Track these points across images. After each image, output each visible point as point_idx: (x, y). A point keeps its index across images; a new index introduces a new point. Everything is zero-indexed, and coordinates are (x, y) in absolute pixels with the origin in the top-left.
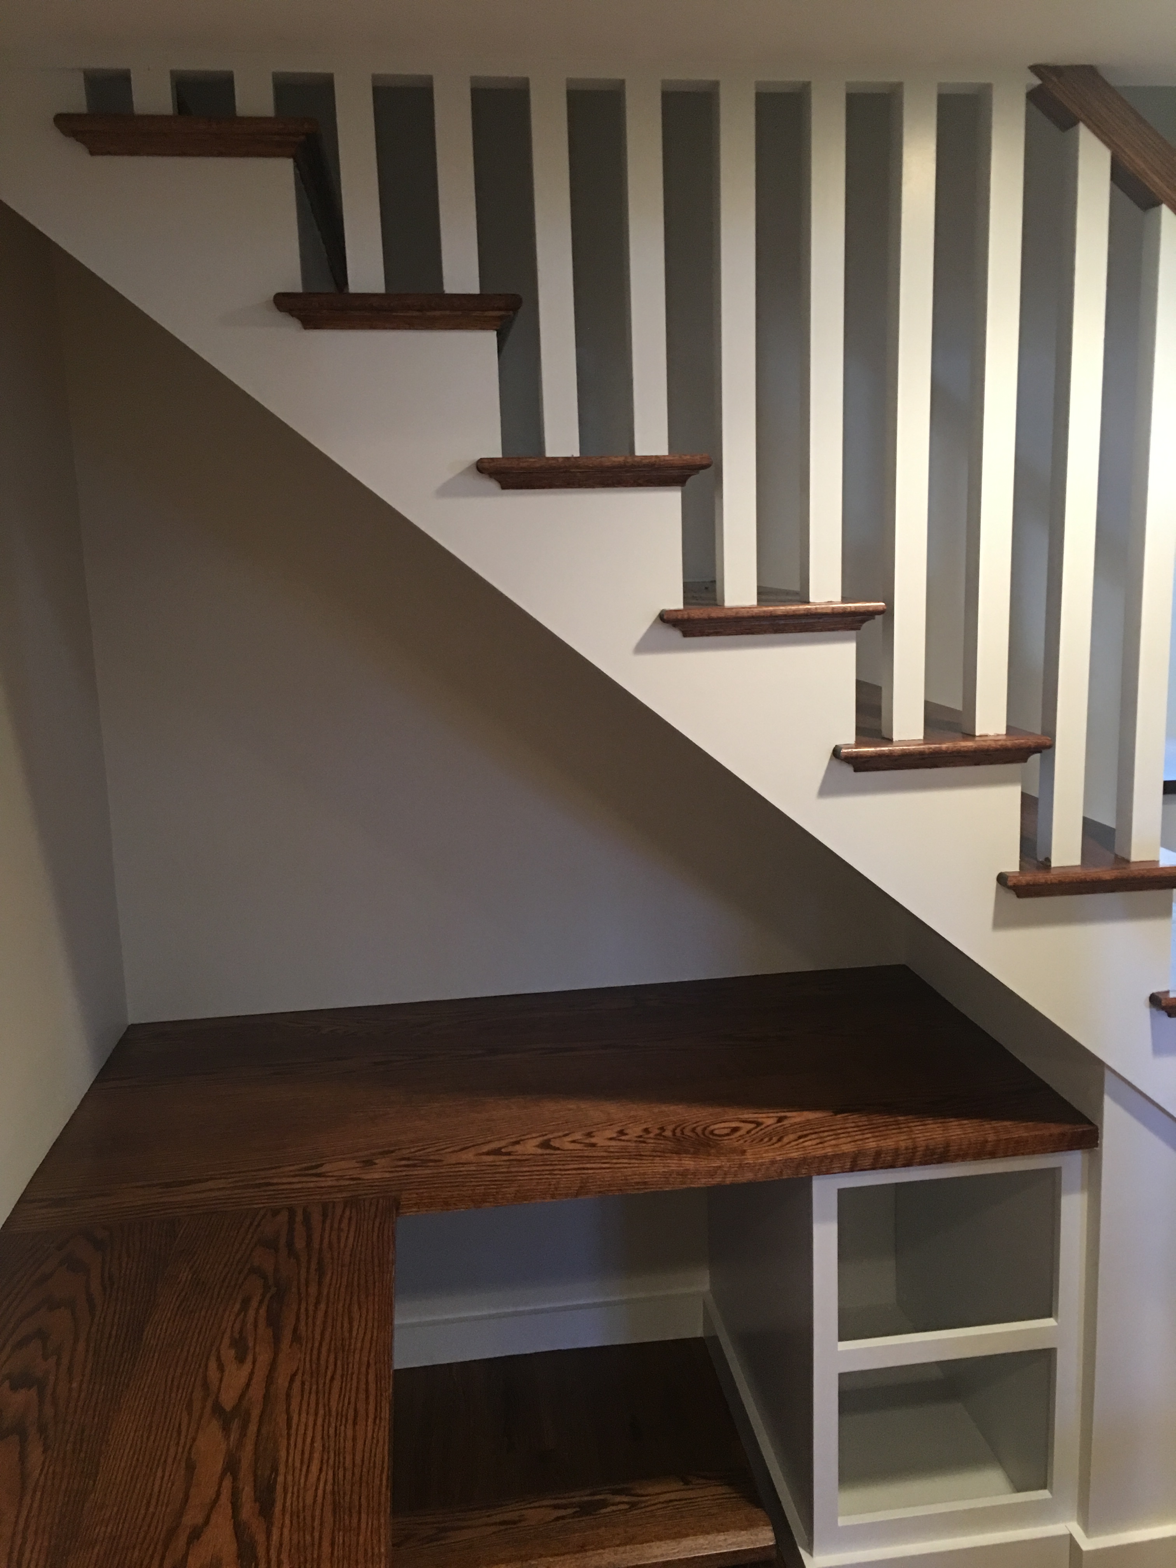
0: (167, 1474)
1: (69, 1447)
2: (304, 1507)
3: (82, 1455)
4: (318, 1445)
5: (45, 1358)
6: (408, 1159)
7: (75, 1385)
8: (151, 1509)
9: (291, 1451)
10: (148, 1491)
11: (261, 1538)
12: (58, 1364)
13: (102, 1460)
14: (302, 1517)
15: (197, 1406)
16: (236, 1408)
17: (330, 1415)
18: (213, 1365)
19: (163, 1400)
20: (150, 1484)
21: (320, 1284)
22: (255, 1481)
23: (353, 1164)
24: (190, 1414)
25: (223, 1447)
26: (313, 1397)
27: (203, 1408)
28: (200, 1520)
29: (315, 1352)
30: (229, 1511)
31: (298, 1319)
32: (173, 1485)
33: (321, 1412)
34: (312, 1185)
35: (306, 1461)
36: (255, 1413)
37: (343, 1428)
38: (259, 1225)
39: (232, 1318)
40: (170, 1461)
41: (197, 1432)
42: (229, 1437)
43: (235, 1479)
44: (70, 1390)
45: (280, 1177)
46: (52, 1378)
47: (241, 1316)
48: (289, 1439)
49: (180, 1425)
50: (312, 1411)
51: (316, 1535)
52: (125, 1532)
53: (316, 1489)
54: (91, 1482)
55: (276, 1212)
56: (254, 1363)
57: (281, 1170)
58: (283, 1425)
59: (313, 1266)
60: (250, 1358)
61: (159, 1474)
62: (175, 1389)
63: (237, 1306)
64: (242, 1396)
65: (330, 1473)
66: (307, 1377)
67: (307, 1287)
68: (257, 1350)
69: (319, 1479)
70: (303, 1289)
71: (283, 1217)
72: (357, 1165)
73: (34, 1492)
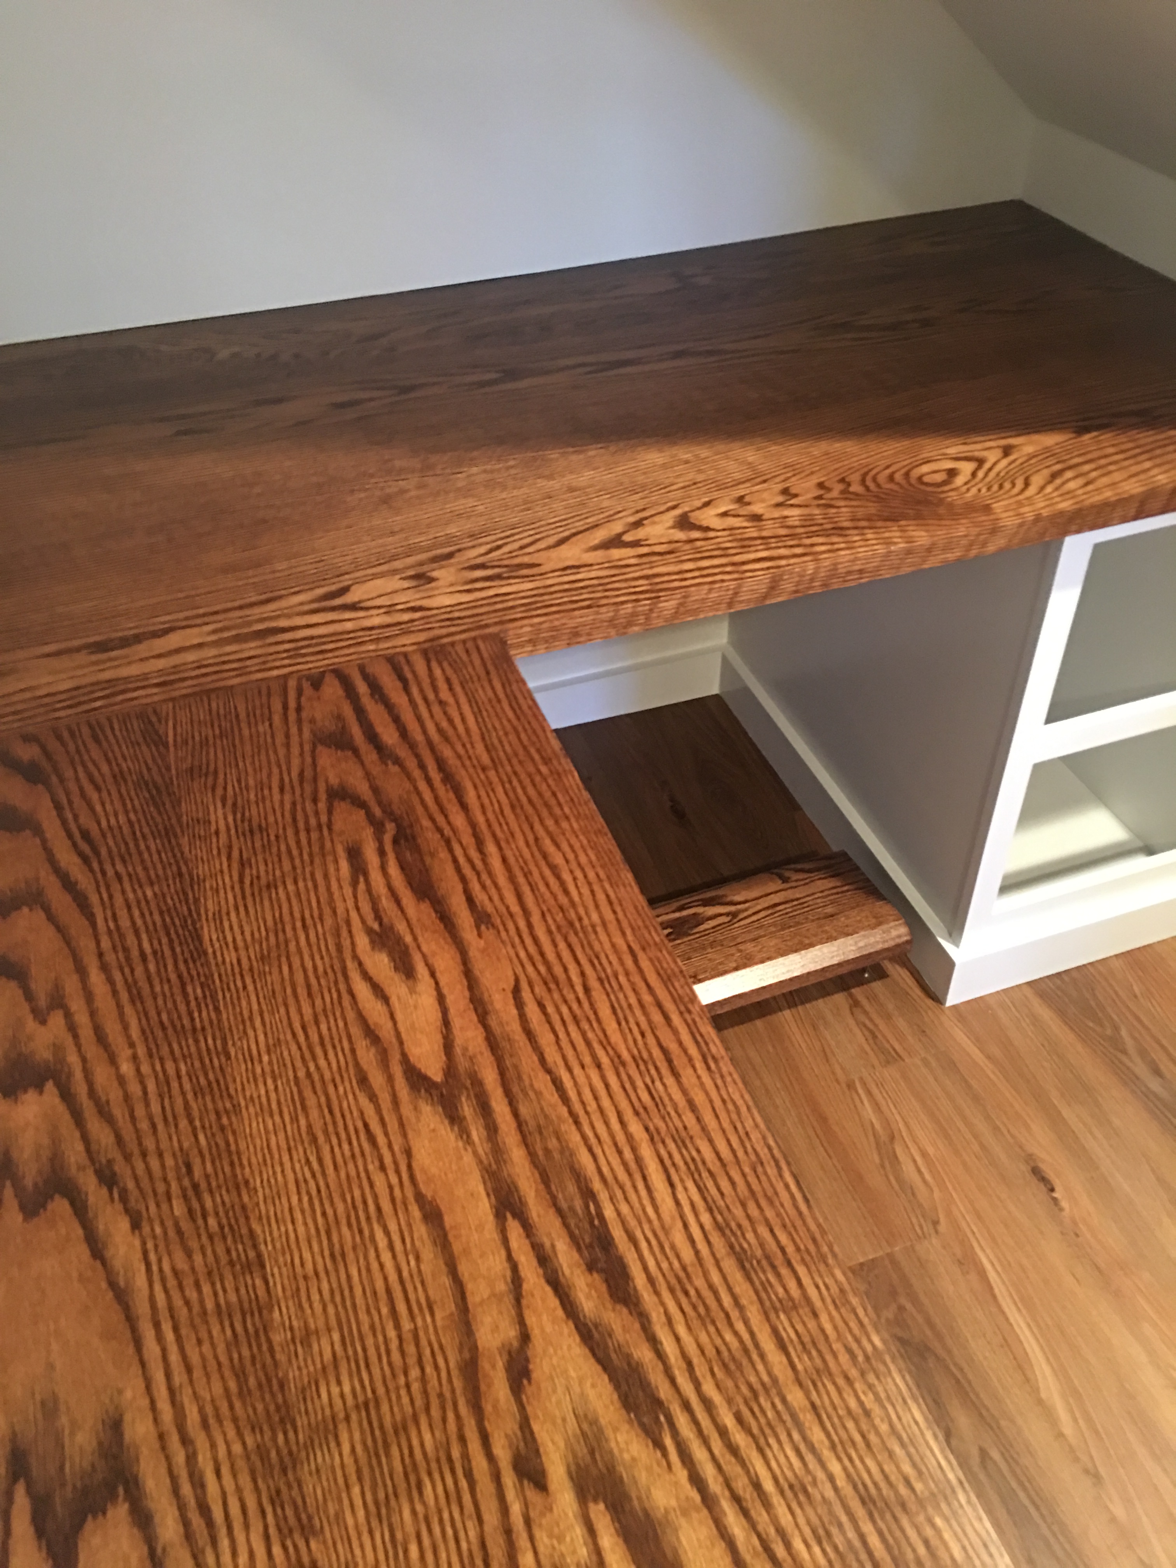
0: (396, 1238)
1: (179, 1208)
2: (684, 1268)
3: (212, 1222)
4: (635, 1128)
5: (41, 1018)
6: (483, 566)
7: (126, 1068)
8: (407, 1326)
9: (598, 1151)
10: (380, 1285)
11: (643, 1354)
12: (72, 1028)
13: (256, 1227)
14: (692, 1292)
15: (377, 1079)
16: (450, 1070)
17: (623, 1064)
18: (362, 989)
19: (309, 1075)
20: (375, 1266)
21: (464, 807)
22: (566, 1225)
23: (395, 583)
24: (373, 1098)
25: (468, 1158)
26: (572, 1028)
27: (390, 1079)
28: (511, 1333)
29: (528, 941)
30: (553, 1302)
31: (463, 879)
32: (418, 1258)
33: (605, 1060)
34: (349, 626)
35: (633, 1165)
36: (490, 1077)
37: (658, 1084)
38: (299, 709)
39: (348, 891)
40: (386, 1206)
41: (405, 1135)
42: (469, 1136)
43: (528, 1228)
44: (121, 1080)
45: (289, 616)
46: (73, 1058)
47: (362, 886)
48: (577, 1122)
49: (366, 1125)
50: (587, 1060)
51: (740, 1327)
52: (381, 1390)
53: (686, 1226)
54: (259, 1282)
55: (317, 682)
56: (433, 974)
57: (283, 603)
58: (551, 1096)
59: (436, 776)
60: (421, 970)
61: (382, 1242)
62: (318, 1051)
63: (344, 866)
64: (448, 1046)
65: (690, 1185)
66: (539, 989)
67: (446, 817)
68: (425, 948)
69: (677, 1203)
70: (440, 820)
71: (332, 689)
72: (406, 584)
73: (157, 1325)
